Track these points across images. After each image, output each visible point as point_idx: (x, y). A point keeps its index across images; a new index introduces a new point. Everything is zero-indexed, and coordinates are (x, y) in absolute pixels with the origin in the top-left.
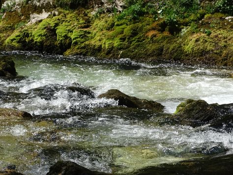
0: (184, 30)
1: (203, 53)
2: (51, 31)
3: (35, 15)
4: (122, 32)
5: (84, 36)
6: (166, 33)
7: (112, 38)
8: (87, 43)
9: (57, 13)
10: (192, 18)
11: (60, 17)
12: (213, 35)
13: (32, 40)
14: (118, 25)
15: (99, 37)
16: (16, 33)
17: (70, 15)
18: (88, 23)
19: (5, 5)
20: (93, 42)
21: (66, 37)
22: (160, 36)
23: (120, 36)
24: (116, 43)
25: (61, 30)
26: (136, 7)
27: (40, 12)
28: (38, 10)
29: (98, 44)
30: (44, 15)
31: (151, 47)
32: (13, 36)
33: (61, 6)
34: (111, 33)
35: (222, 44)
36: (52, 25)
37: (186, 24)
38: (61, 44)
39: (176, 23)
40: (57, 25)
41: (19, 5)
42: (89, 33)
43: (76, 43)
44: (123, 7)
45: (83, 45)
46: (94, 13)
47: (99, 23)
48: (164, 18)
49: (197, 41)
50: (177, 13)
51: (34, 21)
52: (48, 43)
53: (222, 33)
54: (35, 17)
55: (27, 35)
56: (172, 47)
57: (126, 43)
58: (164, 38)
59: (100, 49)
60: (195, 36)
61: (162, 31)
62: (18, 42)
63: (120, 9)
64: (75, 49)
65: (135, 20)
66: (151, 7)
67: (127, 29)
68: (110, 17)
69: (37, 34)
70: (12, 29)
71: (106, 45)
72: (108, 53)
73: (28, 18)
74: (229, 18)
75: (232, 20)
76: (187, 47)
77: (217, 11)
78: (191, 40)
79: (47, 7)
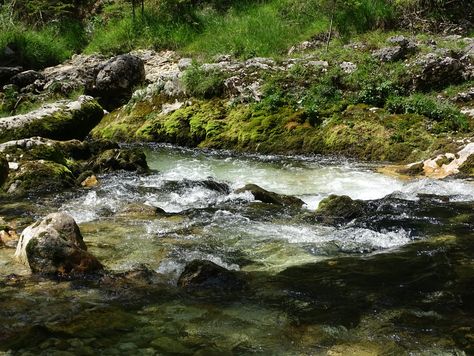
0: (326, 122)
1: (346, 146)
2: (185, 123)
3: (168, 105)
4: (260, 124)
5: (220, 127)
6: (306, 125)
7: (249, 130)
8: (222, 134)
9: (190, 103)
10: (334, 108)
11: (194, 107)
12: (355, 127)
13: (164, 132)
14: (255, 116)
15: (236, 128)
16: (147, 124)
17: (205, 105)
18: (223, 114)
19: (135, 94)
20: (228, 134)
21: (200, 128)
22: (299, 128)
23: (258, 128)
24: (253, 135)
25: (194, 121)
26: (275, 97)
27: (173, 102)
28: (171, 100)
29: (234, 136)
30: (177, 105)
31: (290, 140)
32: (144, 127)
33: (196, 95)
34: (248, 124)
35: (366, 136)
36: (186, 115)
37: (328, 116)
38: (195, 135)
39: (317, 114)
40: (190, 116)
41: (150, 94)
42: (225, 124)
43: (211, 135)
44: (261, 97)
45: (218, 137)
46: (229, 103)
47: (235, 114)
48: (304, 109)
49: (339, 133)
50: (318, 103)
51: (166, 111)
52: (181, 135)
53: (367, 125)
54: (167, 107)
55: (159, 127)
56: (312, 140)
57: (263, 135)
58: (304, 130)
59: (236, 141)
60: (337, 128)
61: (302, 122)
62: (150, 134)
63: (258, 99)
64: (210, 142)
65: (273, 110)
66: (290, 97)
67: (265, 121)
68: (247, 109)
69: (169, 125)
70: (143, 120)
71: (243, 137)
72: (245, 145)
73: (160, 108)
74: (373, 109)
75: (377, 111)
76: (328, 140)
77: (360, 101)
78: (333, 132)
79: (180, 97)
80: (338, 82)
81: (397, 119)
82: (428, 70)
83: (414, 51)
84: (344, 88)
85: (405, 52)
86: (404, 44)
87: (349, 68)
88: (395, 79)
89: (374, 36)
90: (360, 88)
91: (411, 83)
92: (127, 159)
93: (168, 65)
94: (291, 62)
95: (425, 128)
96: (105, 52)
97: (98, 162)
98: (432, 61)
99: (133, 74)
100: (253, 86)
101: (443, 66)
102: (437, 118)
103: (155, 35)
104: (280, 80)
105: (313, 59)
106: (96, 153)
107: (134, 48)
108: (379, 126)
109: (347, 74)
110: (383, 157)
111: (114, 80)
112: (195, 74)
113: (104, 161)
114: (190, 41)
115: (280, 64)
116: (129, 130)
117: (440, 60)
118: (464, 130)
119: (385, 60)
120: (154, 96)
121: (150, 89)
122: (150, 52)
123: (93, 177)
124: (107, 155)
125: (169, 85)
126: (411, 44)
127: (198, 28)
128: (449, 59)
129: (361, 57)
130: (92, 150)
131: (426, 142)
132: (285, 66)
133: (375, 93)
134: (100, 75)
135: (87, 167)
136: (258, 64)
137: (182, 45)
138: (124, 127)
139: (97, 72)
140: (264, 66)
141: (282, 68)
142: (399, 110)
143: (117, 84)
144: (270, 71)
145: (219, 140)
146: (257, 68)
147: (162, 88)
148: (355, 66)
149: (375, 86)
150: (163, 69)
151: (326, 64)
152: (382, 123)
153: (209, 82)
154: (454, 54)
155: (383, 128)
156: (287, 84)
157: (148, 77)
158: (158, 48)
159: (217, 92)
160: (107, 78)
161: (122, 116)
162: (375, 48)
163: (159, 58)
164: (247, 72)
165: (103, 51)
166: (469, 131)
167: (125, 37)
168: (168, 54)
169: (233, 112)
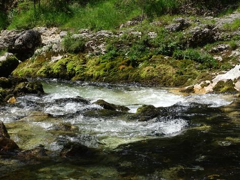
0: (141, 65)
1: (152, 78)
2: (64, 67)
3: (54, 57)
4: (105, 67)
5: (83, 69)
6: (130, 67)
7: (99, 70)
8: (85, 73)
9: (67, 56)
10: (145, 57)
11: (69, 58)
12: (157, 67)
14: (102, 62)
15: (92, 69)
16: (43, 68)
17: (75, 57)
18: (85, 62)
19: (36, 52)
20: (88, 72)
21: (72, 70)
22: (127, 68)
23: (104, 69)
24: (102, 73)
25: (69, 66)
26: (113, 52)
27: (57, 56)
28: (56, 54)
29: (91, 73)
30: (60, 57)
31: (122, 75)
32: (41, 69)
33: (70, 52)
34: (98, 67)
35: (163, 72)
36: (64, 63)
37: (142, 61)
38: (69, 74)
39: (136, 61)
40: (67, 63)
41: (44, 51)
42: (86, 67)
43: (78, 73)
44: (105, 52)
45: (82, 74)
46: (88, 56)
47: (92, 61)
48: (129, 58)
49: (148, 71)
50: (136, 55)
51: (53, 61)
52: (62, 73)
53: (163, 66)
54: (54, 59)
55: (50, 69)
56: (134, 75)
57: (107, 72)
58: (129, 70)
59: (92, 76)
60: (147, 68)
61: (128, 65)
62: (45, 73)
63: (104, 53)
64: (78, 77)
65: (112, 59)
66: (121, 52)
67: (108, 65)
68: (98, 58)
69: (55, 68)
70: (41, 65)
71: (96, 74)
72: (97, 78)
73: (50, 59)
74: (166, 57)
75: (168, 59)
76: (142, 75)
77: (159, 53)
78: (144, 70)
79: (61, 53)
80: (147, 43)
81: (179, 63)
82: (195, 36)
83: (188, 26)
84: (150, 46)
85: (183, 26)
86: (182, 22)
87: (153, 35)
88: (178, 41)
89: (166, 18)
90: (159, 46)
91: (186, 43)
92: (32, 87)
93: (54, 35)
94: (121, 33)
95: (195, 67)
96: (19, 29)
97: (16, 89)
98: (198, 31)
99: (35, 40)
100: (101, 46)
101: (204, 33)
102: (201, 61)
103: (46, 19)
104: (116, 43)
105: (133, 31)
106: (15, 84)
107: (35, 26)
108: (170, 67)
109: (152, 39)
110: (172, 83)
111: (24, 44)
112: (69, 40)
113: (19, 89)
114: (66, 22)
115: (115, 34)
116: (33, 71)
117: (202, 30)
118: (215, 68)
119: (172, 30)
120: (47, 52)
121: (44, 48)
122: (44, 28)
123: (13, 97)
124: (21, 85)
125: (54, 46)
126: (186, 22)
127: (70, 14)
128: (207, 30)
129: (159, 29)
130: (13, 83)
131: (195, 75)
132: (118, 35)
133: (167, 48)
134: (17, 41)
135: (10, 92)
136: (103, 34)
137: (62, 24)
138: (30, 70)
139: (15, 40)
140: (107, 35)
141: (117, 36)
142: (180, 58)
143: (26, 46)
144: (110, 38)
145: (83, 76)
146: (103, 36)
147: (51, 48)
148: (156, 34)
149: (167, 45)
150: (52, 38)
151: (140, 33)
152: (171, 65)
153: (77, 44)
154: (209, 27)
155: (172, 67)
156: (119, 45)
157: (43, 42)
158: (49, 26)
159: (81, 50)
160: (21, 43)
161: (29, 64)
162: (167, 24)
163: (49, 32)
164: (97, 38)
165: (18, 28)
166: (218, 68)
167: (30, 20)
168: (54, 29)
169: (90, 61)
